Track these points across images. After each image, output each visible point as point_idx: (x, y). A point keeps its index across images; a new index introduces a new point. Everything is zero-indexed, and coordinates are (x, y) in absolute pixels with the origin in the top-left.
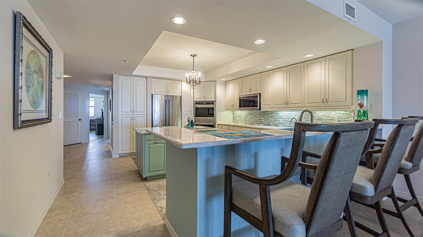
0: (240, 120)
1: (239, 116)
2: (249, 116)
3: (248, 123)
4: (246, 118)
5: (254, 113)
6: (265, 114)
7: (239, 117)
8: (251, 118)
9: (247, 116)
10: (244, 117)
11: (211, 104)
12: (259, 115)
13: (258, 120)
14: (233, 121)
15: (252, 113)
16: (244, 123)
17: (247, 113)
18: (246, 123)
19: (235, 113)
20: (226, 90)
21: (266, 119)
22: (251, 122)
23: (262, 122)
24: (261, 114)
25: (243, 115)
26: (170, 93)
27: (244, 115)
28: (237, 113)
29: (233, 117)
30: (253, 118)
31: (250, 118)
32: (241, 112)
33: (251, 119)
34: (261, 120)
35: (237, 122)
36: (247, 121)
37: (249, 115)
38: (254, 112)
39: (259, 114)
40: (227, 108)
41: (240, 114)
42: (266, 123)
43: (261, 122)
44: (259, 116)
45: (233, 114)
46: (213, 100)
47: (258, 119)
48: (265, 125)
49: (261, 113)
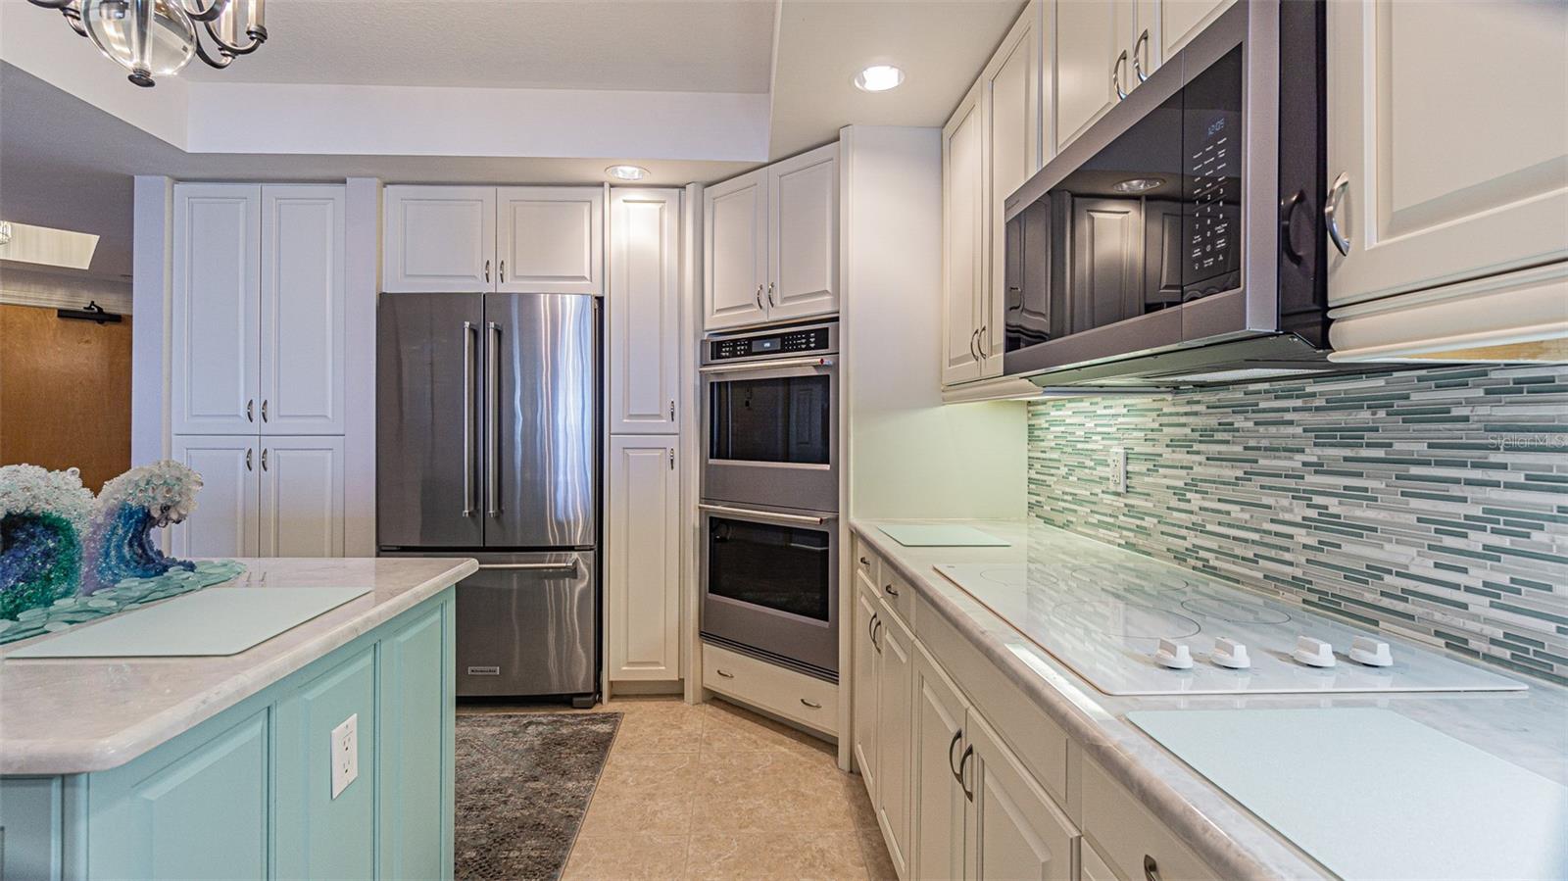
0: (1081, 502)
1: (1073, 460)
2: (1168, 455)
3: (1160, 543)
4: (1134, 482)
5: (1239, 422)
6: (1442, 431)
7: (1071, 469)
8: (1193, 485)
9: (1148, 457)
10: (1114, 471)
11: (808, 348)
12: (1312, 455)
13: (1302, 536)
14: (1031, 506)
15: (1213, 422)
16: (1114, 535)
17: (1149, 421)
18: (1140, 541)
19: (1042, 422)
20: (947, 208)
21: (1474, 523)
22: (1193, 539)
23: (1377, 571)
24: (1351, 436)
25: (1106, 449)
26: (516, 277)
27: (1118, 450)
28: (1053, 423)
29: (1031, 466)
30: (1228, 492)
31: (1180, 494)
32: (1094, 415)
33: (1196, 500)
34: (1357, 530)
35: (1060, 518)
36: (1149, 522)
37: (1173, 444)
38: (1239, 409)
39: (1323, 436)
40: (953, 373)
41: (1080, 433)
42: (1479, 604)
43: (1351, 575)
44: (1318, 468)
45: (1032, 439)
46: (821, 307)
47: (1300, 511)
48: (1457, 644)
49: (1364, 416)
